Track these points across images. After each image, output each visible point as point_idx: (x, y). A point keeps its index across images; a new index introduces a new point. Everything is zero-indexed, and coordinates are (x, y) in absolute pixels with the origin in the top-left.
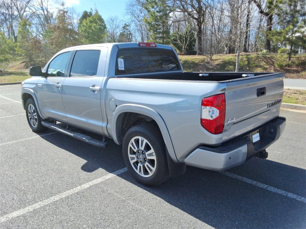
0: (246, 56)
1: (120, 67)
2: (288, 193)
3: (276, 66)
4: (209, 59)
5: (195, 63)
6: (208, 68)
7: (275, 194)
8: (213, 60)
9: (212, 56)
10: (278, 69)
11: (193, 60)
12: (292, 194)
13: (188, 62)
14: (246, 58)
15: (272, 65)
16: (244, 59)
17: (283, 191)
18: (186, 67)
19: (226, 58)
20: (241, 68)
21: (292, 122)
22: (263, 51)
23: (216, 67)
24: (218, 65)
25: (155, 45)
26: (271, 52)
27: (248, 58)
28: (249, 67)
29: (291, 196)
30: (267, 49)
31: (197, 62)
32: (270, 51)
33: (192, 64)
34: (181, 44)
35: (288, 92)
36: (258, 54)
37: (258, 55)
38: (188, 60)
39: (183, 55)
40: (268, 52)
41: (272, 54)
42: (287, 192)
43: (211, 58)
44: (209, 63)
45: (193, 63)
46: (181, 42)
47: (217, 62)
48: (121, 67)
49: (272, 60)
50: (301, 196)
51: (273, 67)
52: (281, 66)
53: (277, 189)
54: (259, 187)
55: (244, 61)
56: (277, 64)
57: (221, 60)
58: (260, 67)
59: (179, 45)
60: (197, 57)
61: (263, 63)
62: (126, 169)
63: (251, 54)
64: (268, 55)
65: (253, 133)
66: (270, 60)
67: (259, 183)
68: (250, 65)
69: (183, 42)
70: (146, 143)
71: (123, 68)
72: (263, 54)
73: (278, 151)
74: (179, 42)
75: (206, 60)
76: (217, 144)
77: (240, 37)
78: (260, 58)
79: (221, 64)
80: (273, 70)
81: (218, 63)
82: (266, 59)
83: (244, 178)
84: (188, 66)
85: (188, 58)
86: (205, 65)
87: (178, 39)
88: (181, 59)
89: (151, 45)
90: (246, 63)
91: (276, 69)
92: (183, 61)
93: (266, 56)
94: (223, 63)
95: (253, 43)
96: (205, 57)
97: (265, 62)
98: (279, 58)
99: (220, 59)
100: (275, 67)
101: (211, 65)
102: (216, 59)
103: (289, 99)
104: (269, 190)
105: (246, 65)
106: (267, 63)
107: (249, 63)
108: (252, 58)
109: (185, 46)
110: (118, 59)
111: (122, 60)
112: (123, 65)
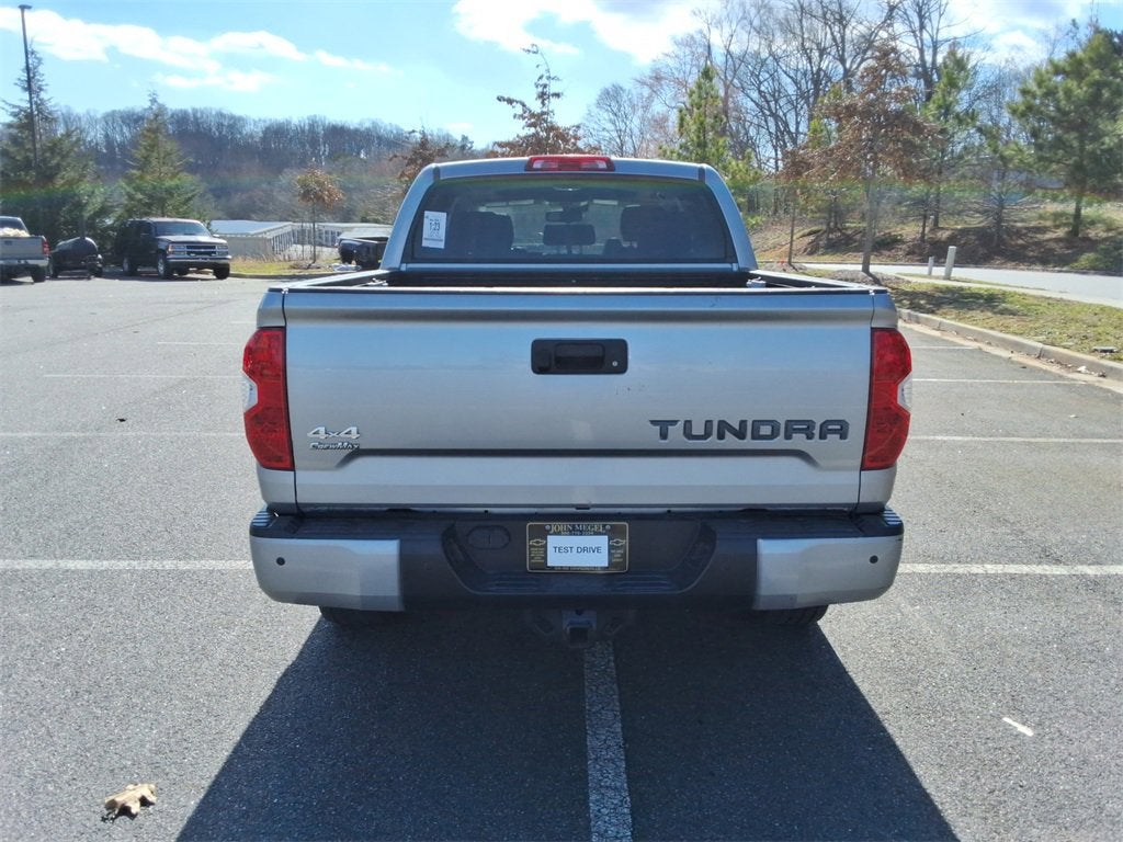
1: (426, 239)
48: (433, 240)
71: (441, 240)
110: (427, 213)
111: (442, 217)
112: (442, 233)
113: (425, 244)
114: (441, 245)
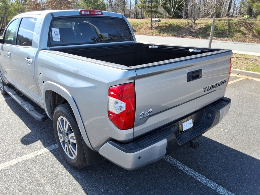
0: (228, 21)
1: (54, 38)
2: (218, 187)
3: (255, 32)
4: (192, 23)
5: (180, 26)
6: (191, 31)
7: (204, 186)
8: (196, 24)
9: (196, 20)
10: (256, 34)
11: (178, 24)
12: (222, 188)
13: (173, 25)
14: (228, 23)
15: (251, 31)
16: (226, 24)
17: (214, 183)
18: (171, 30)
19: (209, 22)
20: (221, 32)
21: (252, 93)
22: (245, 16)
23: (198, 31)
24: (200, 29)
25: (101, 12)
26: (252, 18)
27: (229, 23)
28: (229, 32)
29: (219, 191)
30: (249, 15)
31: (181, 25)
32: (251, 16)
33: (176, 27)
34: (170, 8)
35: (258, 59)
36: (240, 19)
37: (240, 21)
38: (173, 24)
39: (171, 18)
40: (249, 17)
41: (253, 20)
42: (217, 185)
43: (195, 22)
44: (193, 27)
45: (178, 26)
46: (170, 5)
47: (199, 26)
48: (56, 38)
49: (252, 25)
50: (232, 192)
51: (251, 32)
52: (258, 31)
53: (208, 179)
54: (189, 175)
55: (225, 25)
56: (256, 29)
57: (204, 25)
58: (240, 31)
59: (169, 9)
60: (183, 21)
61: (242, 29)
62: (57, 146)
63: (233, 19)
64: (249, 20)
65: (183, 121)
66: (250, 25)
67: (192, 170)
68: (231, 30)
69: (172, 5)
70: (69, 124)
71: (59, 38)
72: (244, 20)
73: (226, 129)
74: (169, 5)
75: (190, 24)
76: (127, 140)
77: (217, 3)
78: (241, 23)
79: (204, 28)
80: (252, 35)
81: (201, 27)
82: (246, 24)
83: (178, 161)
84: (173, 29)
85: (174, 21)
86: (189, 28)
87: (168, 2)
88: (167, 22)
89: (96, 13)
90: (227, 28)
91: (254, 35)
92: (169, 25)
93: (246, 22)
94: (205, 27)
95: (238, 8)
96: (189, 21)
97: (244, 27)
98: (258, 24)
99: (203, 23)
100: (253, 32)
101: (194, 29)
102: (199, 23)
103: (257, 67)
104: (199, 180)
105: (227, 30)
106: (247, 29)
107: (230, 28)
108: (232, 23)
109: (173, 10)
110: (52, 29)
111: (58, 30)
112: (59, 35)
113: (54, 40)
114: (59, 40)
